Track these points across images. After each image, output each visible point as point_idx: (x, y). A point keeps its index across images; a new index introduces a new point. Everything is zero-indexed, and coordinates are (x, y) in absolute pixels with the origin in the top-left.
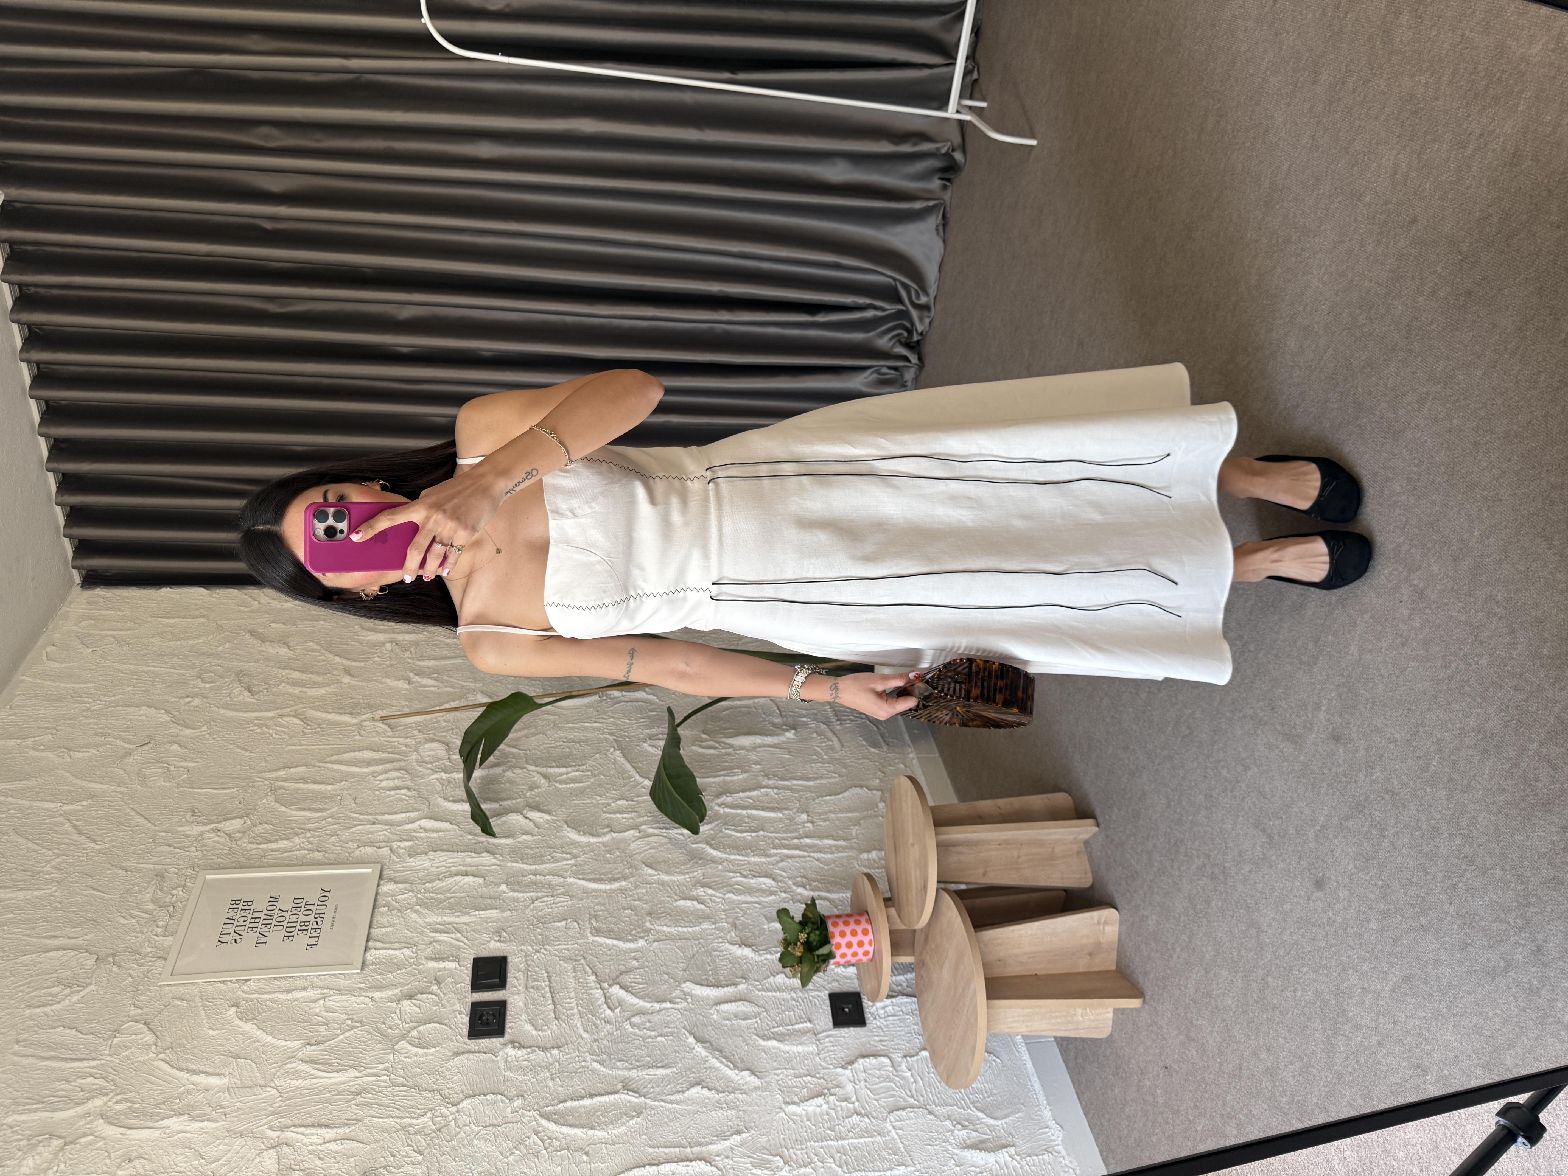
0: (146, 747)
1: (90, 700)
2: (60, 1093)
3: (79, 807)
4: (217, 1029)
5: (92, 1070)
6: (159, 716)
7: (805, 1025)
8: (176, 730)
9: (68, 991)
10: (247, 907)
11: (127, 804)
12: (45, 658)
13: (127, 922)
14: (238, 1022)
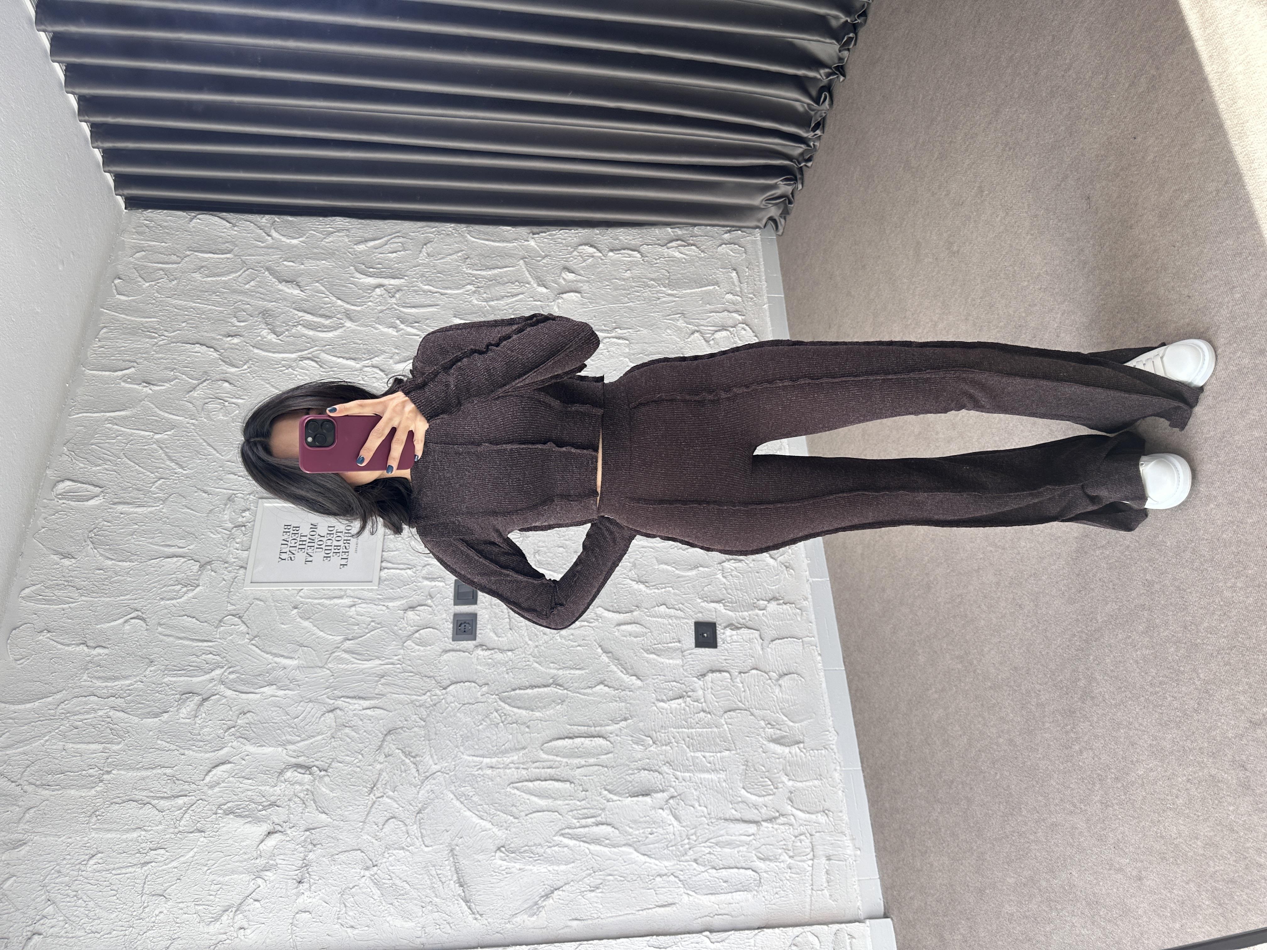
0: (205, 384)
1: (157, 335)
2: (194, 664)
3: (166, 436)
4: (286, 624)
5: (211, 649)
6: (210, 353)
7: (676, 644)
8: (225, 367)
9: (185, 589)
10: (295, 532)
11: (200, 435)
12: (115, 291)
13: (214, 536)
14: (299, 620)
